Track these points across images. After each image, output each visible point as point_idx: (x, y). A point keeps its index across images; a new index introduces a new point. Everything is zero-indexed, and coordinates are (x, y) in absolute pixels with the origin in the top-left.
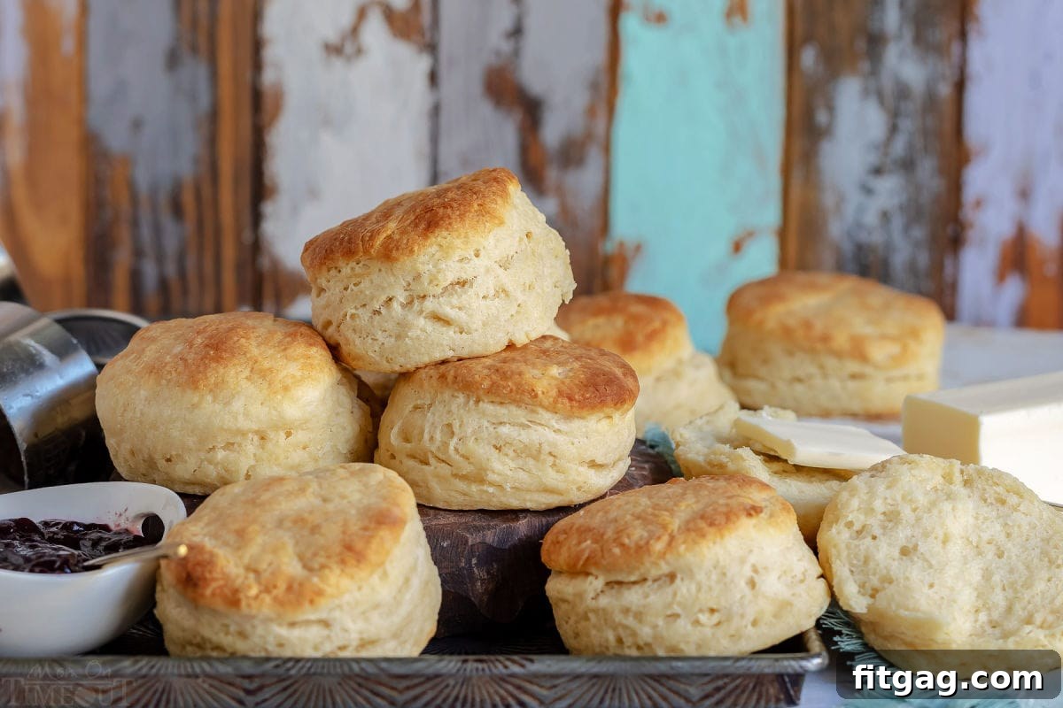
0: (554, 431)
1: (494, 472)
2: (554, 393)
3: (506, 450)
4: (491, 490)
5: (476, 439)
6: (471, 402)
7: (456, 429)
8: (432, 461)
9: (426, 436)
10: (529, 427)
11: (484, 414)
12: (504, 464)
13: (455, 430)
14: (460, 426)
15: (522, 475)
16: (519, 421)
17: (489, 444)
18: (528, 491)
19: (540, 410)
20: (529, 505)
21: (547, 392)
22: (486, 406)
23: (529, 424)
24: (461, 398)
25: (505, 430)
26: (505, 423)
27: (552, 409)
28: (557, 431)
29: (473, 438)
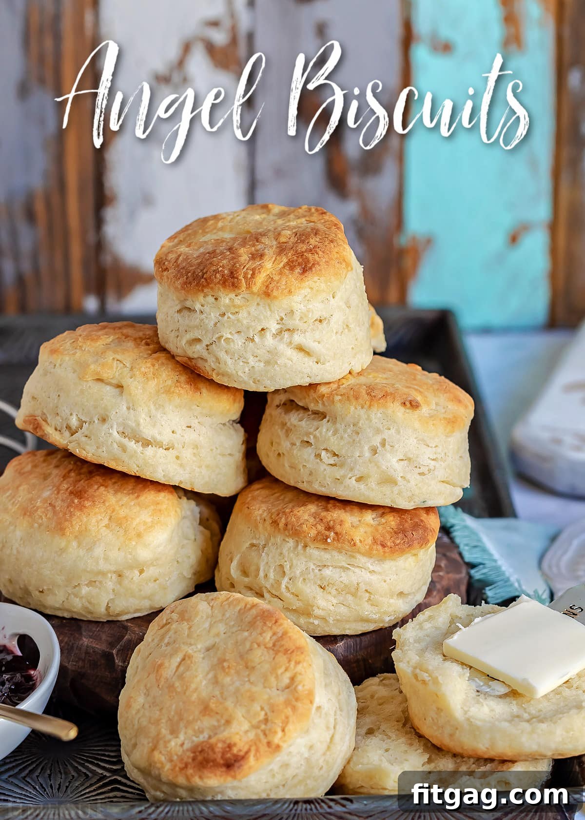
0: (370, 572)
1: (318, 608)
2: (369, 541)
3: (330, 589)
4: (316, 622)
5: (304, 579)
6: (300, 547)
7: (287, 568)
8: (266, 595)
9: (262, 574)
10: (348, 569)
11: (310, 557)
12: (327, 601)
13: (285, 570)
14: (290, 567)
15: (343, 610)
16: (340, 565)
17: (315, 583)
18: (347, 621)
19: (358, 556)
20: (348, 632)
21: (364, 541)
22: (314, 552)
23: (349, 567)
24: (291, 543)
25: (327, 572)
26: (328, 566)
27: (369, 554)
28: (372, 572)
29: (302, 579)
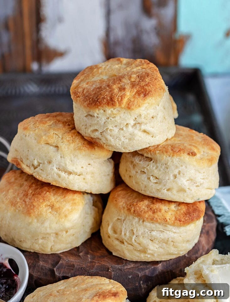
0: (174, 233)
1: (150, 250)
2: (173, 219)
3: (155, 241)
4: (149, 256)
5: (143, 237)
6: (141, 222)
7: (135, 231)
8: (125, 243)
9: (123, 233)
10: (163, 231)
11: (146, 227)
12: (154, 246)
13: (134, 232)
14: (137, 231)
15: (161, 250)
16: (160, 230)
17: (148, 239)
18: (163, 255)
19: (168, 226)
20: (163, 260)
21: (171, 219)
22: (147, 224)
23: (164, 230)
24: (137, 219)
25: (154, 233)
26: (154, 230)
27: (173, 225)
28: (175, 233)
29: (142, 236)
